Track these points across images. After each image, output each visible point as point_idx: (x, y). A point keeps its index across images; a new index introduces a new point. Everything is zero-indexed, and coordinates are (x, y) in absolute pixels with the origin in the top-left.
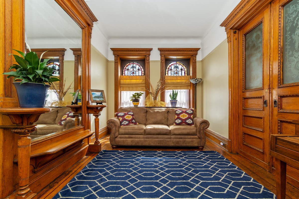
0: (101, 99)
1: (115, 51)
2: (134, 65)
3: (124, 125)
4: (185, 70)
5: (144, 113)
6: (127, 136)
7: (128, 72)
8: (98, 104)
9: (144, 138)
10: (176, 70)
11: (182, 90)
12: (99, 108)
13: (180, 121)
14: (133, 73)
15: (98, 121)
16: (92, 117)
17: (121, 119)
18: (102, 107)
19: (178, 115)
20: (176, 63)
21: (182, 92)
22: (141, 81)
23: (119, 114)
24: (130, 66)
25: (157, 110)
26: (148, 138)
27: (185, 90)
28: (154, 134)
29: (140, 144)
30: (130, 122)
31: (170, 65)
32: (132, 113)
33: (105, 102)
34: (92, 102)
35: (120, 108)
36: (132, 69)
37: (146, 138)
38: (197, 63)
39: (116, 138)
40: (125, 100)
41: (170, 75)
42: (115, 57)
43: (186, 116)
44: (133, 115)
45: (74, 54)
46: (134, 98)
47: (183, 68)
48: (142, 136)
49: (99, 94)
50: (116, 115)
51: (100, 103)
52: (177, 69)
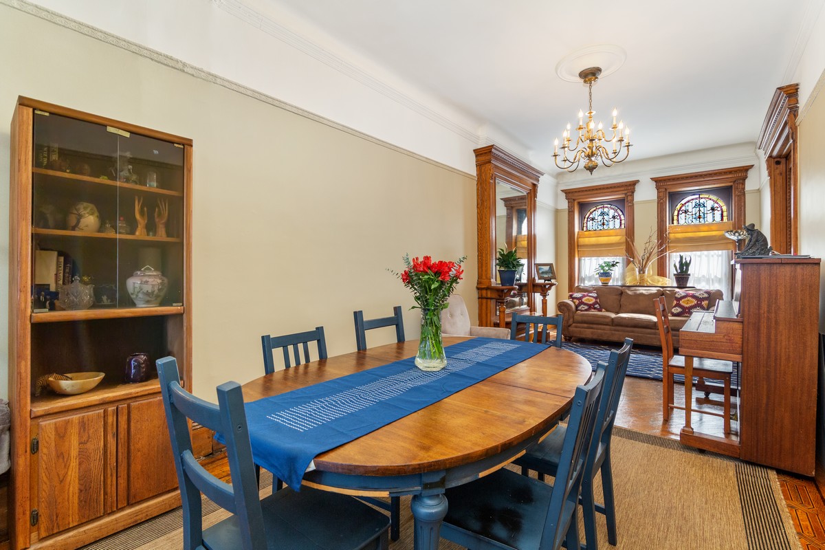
0: (550, 275)
1: (569, 193)
2: (606, 210)
3: (581, 311)
4: (722, 209)
5: (616, 295)
6: (585, 325)
7: (594, 223)
8: (546, 282)
9: (611, 330)
10: (700, 211)
11: (712, 252)
12: (547, 287)
13: (679, 310)
14: (603, 224)
15: (546, 303)
16: (538, 297)
17: (577, 302)
18: (552, 285)
19: (678, 299)
20: (698, 196)
21: (713, 256)
22: (618, 238)
23: (574, 296)
24: (596, 214)
25: (642, 290)
26: (618, 331)
27: (720, 252)
28: (627, 326)
29: (605, 338)
30: (591, 307)
31: (683, 202)
32: (595, 295)
33: (555, 279)
34: (539, 279)
35: (578, 286)
36: (600, 218)
37: (615, 330)
38: (746, 195)
39: (569, 326)
40: (587, 273)
41: (682, 222)
42: (569, 202)
43: (692, 302)
44: (596, 298)
45: (506, 206)
46: (602, 271)
47: (716, 205)
48: (608, 327)
49: (547, 268)
50: (571, 297)
51: (548, 280)
52: (702, 209)
